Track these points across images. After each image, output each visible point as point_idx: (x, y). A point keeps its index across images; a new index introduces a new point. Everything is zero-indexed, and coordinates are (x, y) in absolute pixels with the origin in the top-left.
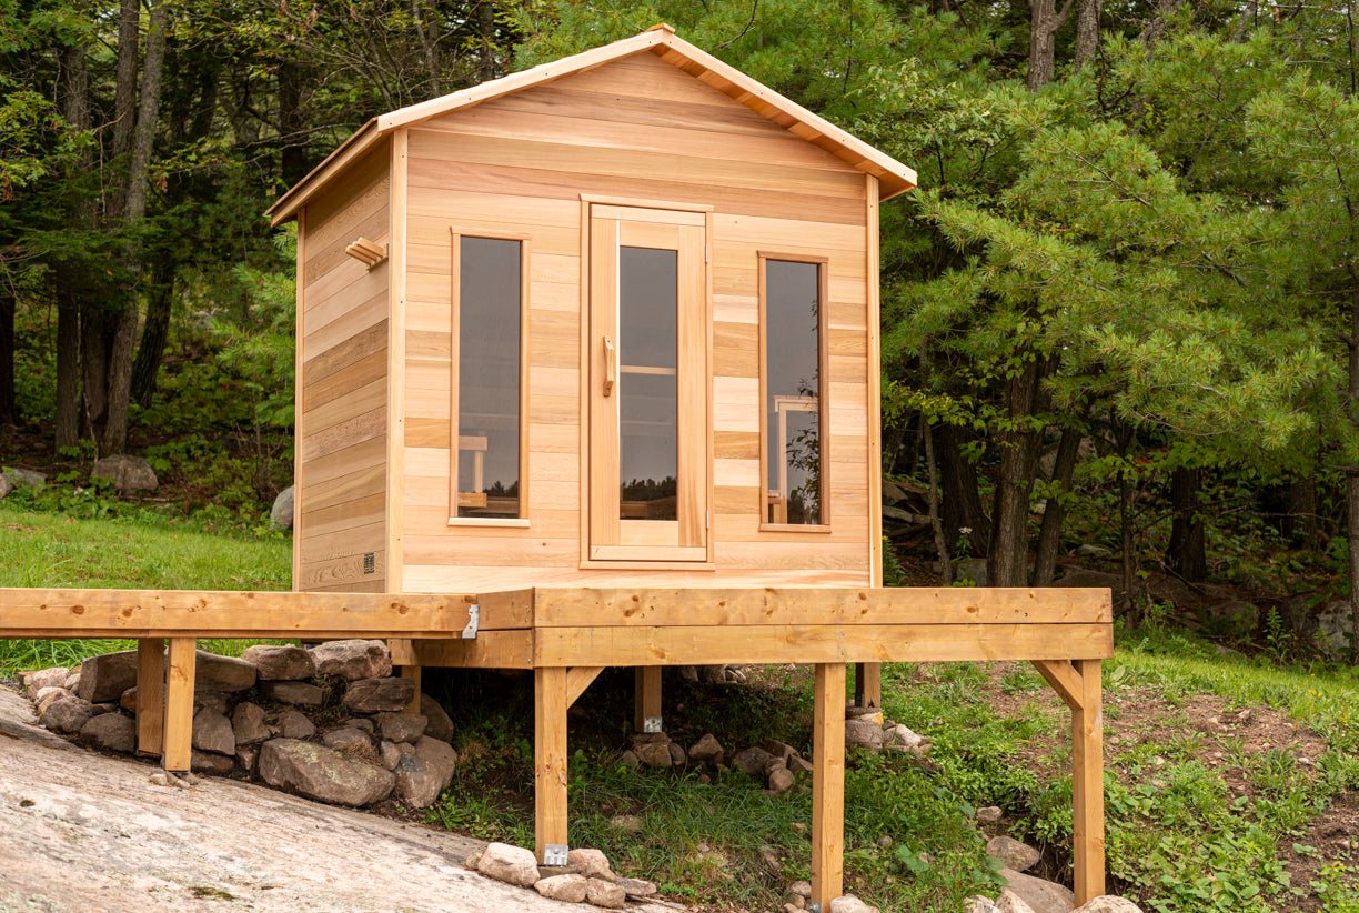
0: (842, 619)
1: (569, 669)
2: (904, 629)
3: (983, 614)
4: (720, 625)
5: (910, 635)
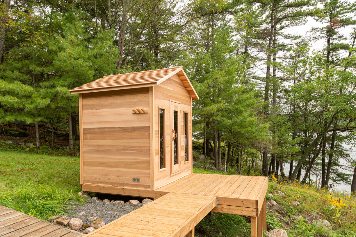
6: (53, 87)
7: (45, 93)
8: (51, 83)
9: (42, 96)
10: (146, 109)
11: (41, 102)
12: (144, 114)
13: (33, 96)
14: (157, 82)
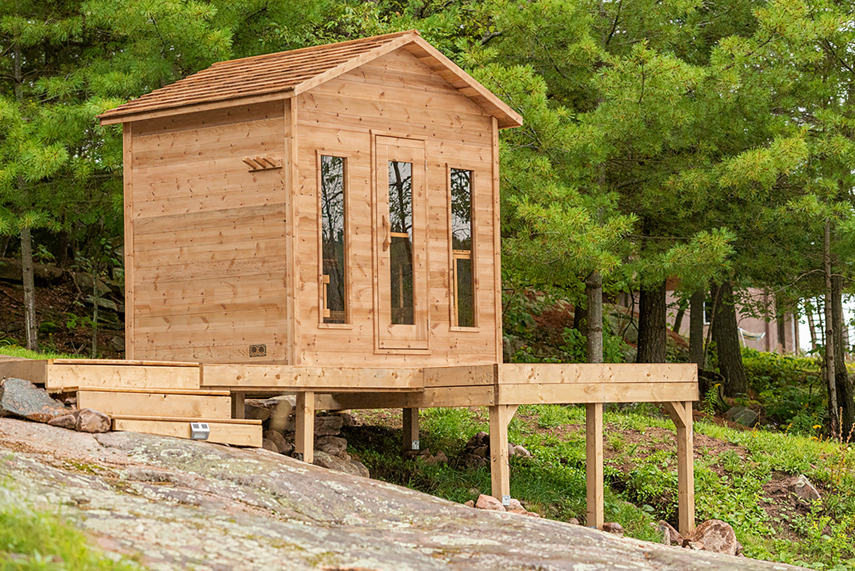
0: (604, 380)
1: (507, 405)
2: (625, 385)
3: (652, 378)
4: (561, 383)
5: (627, 388)
6: (82, 96)
7: (55, 121)
8: (75, 79)
9: (44, 133)
10: (276, 158)
11: (40, 158)
12: (273, 172)
13: (13, 134)
14: (296, 86)
